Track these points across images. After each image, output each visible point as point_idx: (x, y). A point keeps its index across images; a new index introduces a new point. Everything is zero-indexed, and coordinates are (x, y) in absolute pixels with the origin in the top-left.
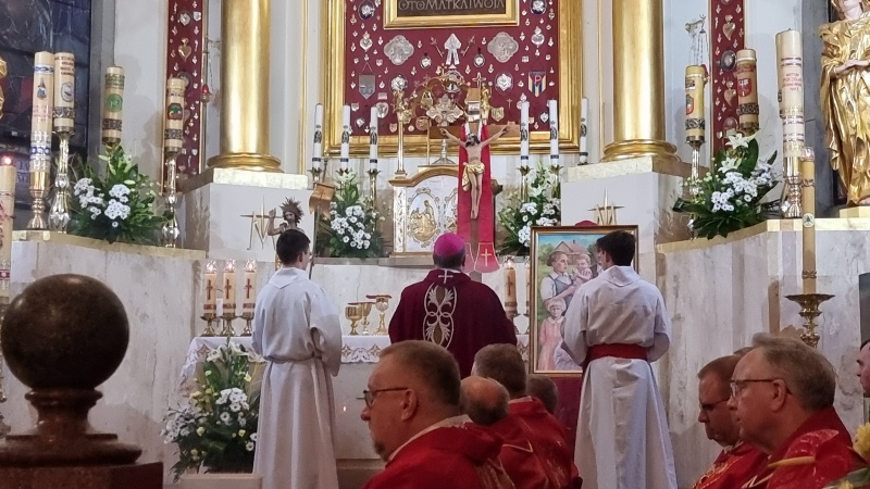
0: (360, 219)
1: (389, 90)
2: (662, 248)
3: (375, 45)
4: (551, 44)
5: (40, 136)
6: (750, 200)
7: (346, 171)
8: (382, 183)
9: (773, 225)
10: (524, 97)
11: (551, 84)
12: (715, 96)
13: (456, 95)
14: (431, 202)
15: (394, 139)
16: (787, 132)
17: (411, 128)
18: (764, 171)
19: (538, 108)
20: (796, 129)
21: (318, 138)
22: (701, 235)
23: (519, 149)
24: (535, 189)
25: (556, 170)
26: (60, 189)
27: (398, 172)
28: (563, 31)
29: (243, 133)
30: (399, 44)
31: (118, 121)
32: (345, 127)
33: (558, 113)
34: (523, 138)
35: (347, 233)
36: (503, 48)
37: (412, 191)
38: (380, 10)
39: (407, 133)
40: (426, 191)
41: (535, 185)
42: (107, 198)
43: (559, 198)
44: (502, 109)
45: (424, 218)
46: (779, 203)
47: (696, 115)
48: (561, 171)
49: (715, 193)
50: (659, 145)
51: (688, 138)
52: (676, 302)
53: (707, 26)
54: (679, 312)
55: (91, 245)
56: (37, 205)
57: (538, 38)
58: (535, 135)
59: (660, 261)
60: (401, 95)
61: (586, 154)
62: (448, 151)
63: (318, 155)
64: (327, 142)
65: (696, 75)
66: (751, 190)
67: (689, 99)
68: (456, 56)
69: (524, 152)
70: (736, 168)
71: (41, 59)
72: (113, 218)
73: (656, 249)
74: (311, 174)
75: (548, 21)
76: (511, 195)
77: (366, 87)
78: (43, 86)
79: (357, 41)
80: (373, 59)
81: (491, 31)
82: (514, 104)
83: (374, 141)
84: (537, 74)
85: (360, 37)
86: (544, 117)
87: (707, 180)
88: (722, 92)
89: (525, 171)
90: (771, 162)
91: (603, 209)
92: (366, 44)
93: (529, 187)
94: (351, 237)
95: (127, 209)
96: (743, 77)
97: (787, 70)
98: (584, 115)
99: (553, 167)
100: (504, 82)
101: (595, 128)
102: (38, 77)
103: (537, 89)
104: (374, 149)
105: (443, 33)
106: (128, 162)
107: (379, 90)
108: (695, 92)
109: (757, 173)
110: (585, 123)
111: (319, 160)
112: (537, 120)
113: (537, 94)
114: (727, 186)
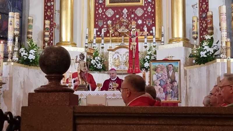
0: (99, 61)
1: (107, 24)
2: (185, 68)
3: (103, 11)
4: (153, 11)
5: (10, 36)
6: (211, 54)
7: (95, 47)
8: (105, 51)
9: (218, 60)
10: (145, 26)
11: (153, 22)
12: (200, 25)
13: (126, 26)
14: (119, 56)
15: (108, 38)
16: (222, 34)
17: (113, 35)
18: (215, 46)
19: (149, 29)
20: (225, 33)
21: (87, 38)
22: (197, 64)
23: (144, 41)
24: (149, 52)
25: (155, 47)
26: (15, 51)
27: (110, 47)
28: (157, 7)
29: (66, 36)
30: (110, 11)
31: (31, 32)
32: (95, 35)
33: (155, 30)
34: (145, 38)
35: (95, 64)
36: (139, 12)
37: (114, 53)
38: (104, 2)
39: (112, 36)
40: (118, 53)
41: (149, 51)
43: (156, 54)
44: (139, 29)
45: (117, 60)
46: (219, 55)
47: (195, 30)
48: (156, 47)
49: (201, 52)
50: (184, 39)
51: (193, 37)
52: (190, 83)
53: (198, 6)
54: (191, 86)
55: (24, 67)
56: (9, 55)
58: (149, 37)
59: (185, 71)
60: (111, 25)
61: (163, 42)
62: (124, 42)
63: (87, 43)
64: (89, 39)
65: (195, 19)
66: (212, 51)
67: (193, 26)
68: (126, 15)
69: (146, 42)
70: (207, 45)
71: (11, 14)
72: (31, 59)
73: (184, 69)
74: (85, 48)
76: (142, 53)
77: (100, 23)
78: (11, 22)
81: (136, 7)
82: (143, 28)
83: (103, 39)
84: (149, 20)
85: (99, 9)
86: (151, 32)
87: (199, 48)
88: (202, 25)
89: (146, 47)
90: (217, 43)
91: (169, 57)
92: (100, 11)
93: (147, 51)
94: (97, 66)
95: (34, 57)
96: (209, 19)
97: (222, 17)
98: (163, 31)
99: (154, 46)
100: (140, 22)
101: (166, 35)
102: (10, 19)
103: (149, 24)
104: (103, 41)
105: (122, 8)
106: (35, 43)
107: (104, 24)
108: (195, 24)
109: (213, 46)
110: (163, 33)
111: (87, 44)
112: (149, 32)
113: (149, 25)
114: (205, 50)
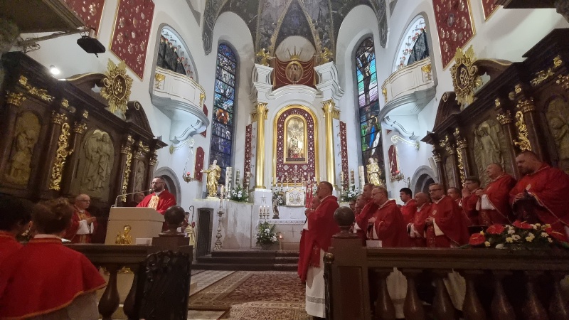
3: (282, 167)
11: (314, 174)
15: (286, 184)
17: (289, 182)
27: (287, 189)
28: (316, 165)
29: (259, 182)
30: (286, 167)
36: (305, 168)
42: (238, 193)
57: (311, 166)
60: (287, 175)
68: (297, 169)
72: (239, 197)
75: (313, 163)
77: (280, 174)
78: (227, 173)
80: (281, 169)
81: (303, 165)
82: (307, 178)
84: (311, 172)
85: (279, 165)
100: (305, 174)
105: (294, 165)
107: (282, 175)
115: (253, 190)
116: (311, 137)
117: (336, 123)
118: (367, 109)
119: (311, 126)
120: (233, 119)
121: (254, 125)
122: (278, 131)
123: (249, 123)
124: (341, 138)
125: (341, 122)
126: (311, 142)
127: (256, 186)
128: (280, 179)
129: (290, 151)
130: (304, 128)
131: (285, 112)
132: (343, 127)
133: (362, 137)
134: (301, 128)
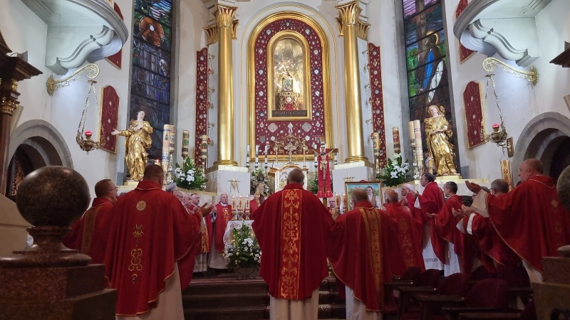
1: (270, 141)
3: (265, 126)
4: (322, 126)
5: (165, 153)
6: (403, 174)
7: (258, 167)
13: (293, 142)
15: (272, 156)
20: (420, 151)
21: (248, 156)
26: (170, 171)
28: (326, 122)
29: (225, 154)
30: (273, 126)
31: (187, 148)
32: (257, 152)
36: (307, 128)
37: (281, 173)
38: (266, 115)
40: (285, 173)
42: (186, 174)
45: (285, 182)
47: (377, 148)
49: (391, 172)
57: (318, 124)
61: (337, 161)
63: (248, 161)
67: (375, 143)
68: (292, 130)
72: (190, 181)
75: (321, 119)
77: (262, 139)
78: (167, 136)
79: (259, 124)
80: (264, 130)
81: (303, 122)
82: (311, 145)
83: (266, 157)
84: (318, 136)
85: (260, 123)
91: (348, 178)
92: (262, 125)
95: (194, 178)
100: (308, 138)
102: (165, 133)
105: (288, 122)
107: (266, 141)
109: (404, 166)
111: (248, 163)
115: (215, 168)
116: (317, 72)
117: (363, 46)
118: (420, 20)
119: (316, 52)
120: (171, 38)
121: (212, 50)
122: (257, 62)
123: (203, 46)
124: (372, 74)
125: (370, 45)
126: (316, 82)
127: (218, 161)
128: (262, 148)
129: (278, 98)
130: (303, 56)
131: (268, 27)
132: (374, 53)
133: (409, 72)
134: (299, 57)
